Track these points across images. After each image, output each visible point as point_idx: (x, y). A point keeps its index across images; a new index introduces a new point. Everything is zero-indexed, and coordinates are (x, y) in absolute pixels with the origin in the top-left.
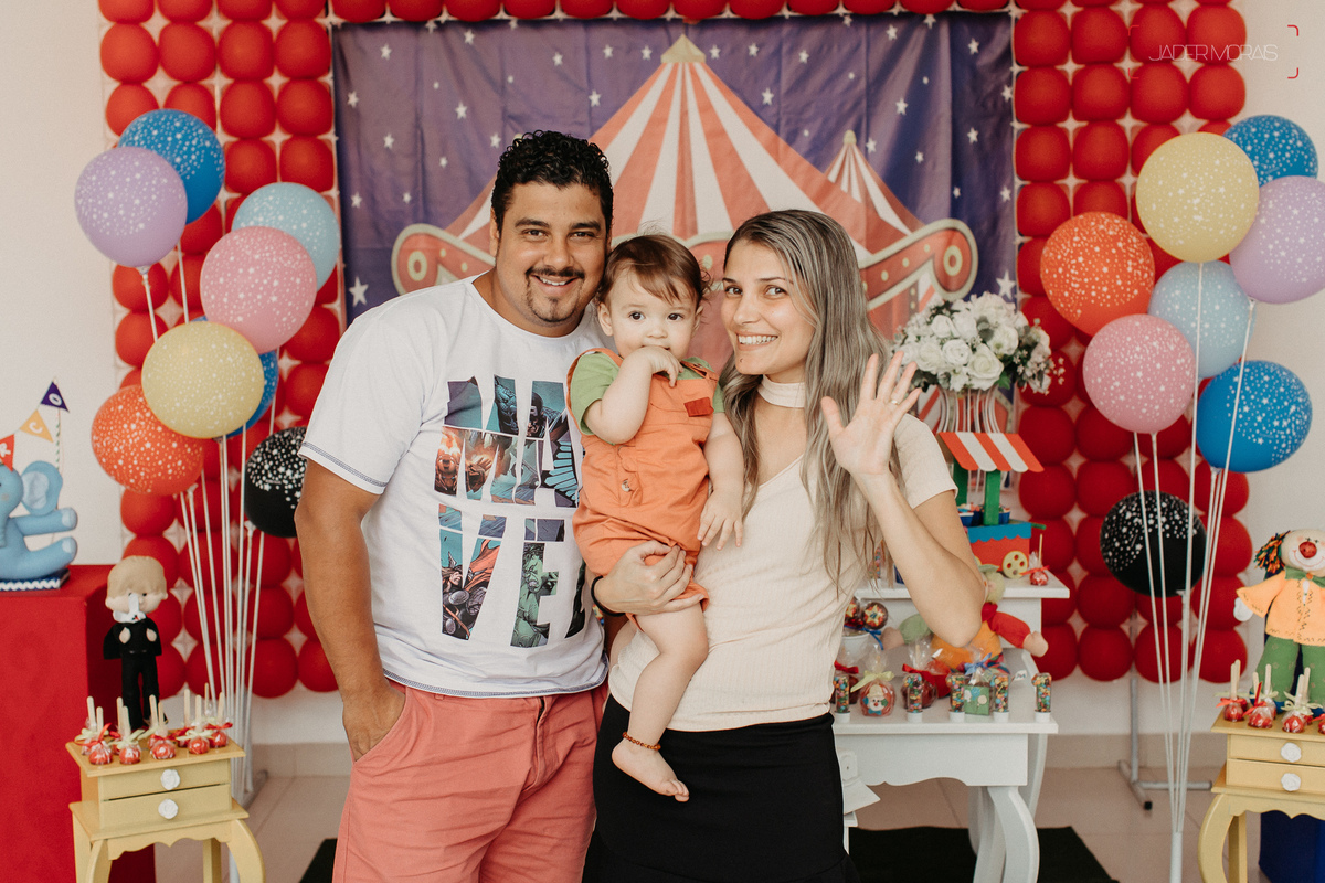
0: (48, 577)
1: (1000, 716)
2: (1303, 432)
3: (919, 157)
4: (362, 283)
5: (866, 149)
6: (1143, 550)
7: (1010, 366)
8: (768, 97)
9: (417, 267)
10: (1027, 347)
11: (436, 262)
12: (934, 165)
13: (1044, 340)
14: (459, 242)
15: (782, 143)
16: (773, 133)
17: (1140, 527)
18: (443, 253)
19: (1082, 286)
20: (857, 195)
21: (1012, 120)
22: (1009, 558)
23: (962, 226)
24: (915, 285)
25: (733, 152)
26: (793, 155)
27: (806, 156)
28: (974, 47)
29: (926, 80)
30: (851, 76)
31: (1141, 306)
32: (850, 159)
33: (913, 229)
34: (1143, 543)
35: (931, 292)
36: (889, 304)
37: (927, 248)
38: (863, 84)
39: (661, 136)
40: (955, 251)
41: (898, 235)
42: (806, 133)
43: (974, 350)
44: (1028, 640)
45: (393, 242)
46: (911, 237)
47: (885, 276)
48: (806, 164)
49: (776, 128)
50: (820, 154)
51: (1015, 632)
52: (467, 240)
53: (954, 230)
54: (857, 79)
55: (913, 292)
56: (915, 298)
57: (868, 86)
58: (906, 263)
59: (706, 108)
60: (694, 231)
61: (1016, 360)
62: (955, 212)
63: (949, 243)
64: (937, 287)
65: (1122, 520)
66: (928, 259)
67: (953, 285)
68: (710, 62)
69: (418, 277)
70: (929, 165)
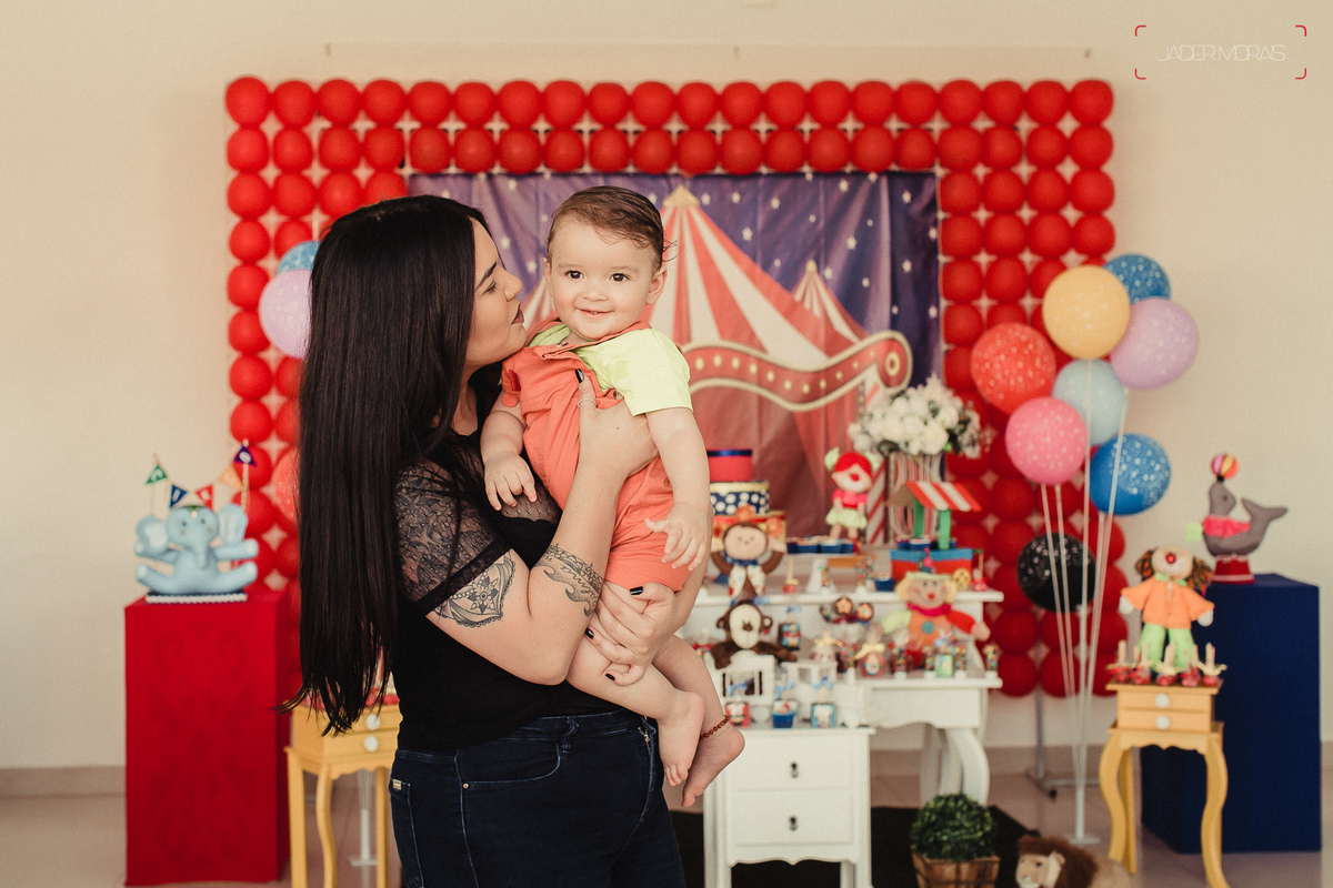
0: (239, 591)
1: (960, 674)
2: (1165, 485)
3: (866, 283)
5: (824, 276)
6: (1051, 576)
7: (953, 437)
8: (747, 234)
10: (964, 422)
12: (877, 288)
13: (975, 418)
15: (758, 270)
16: (751, 261)
17: (1047, 558)
19: (1004, 376)
20: (817, 312)
21: (936, 253)
22: (957, 574)
23: (899, 337)
24: (863, 383)
25: (719, 277)
26: (768, 280)
27: (778, 280)
28: (907, 197)
29: (870, 223)
30: (813, 219)
31: (1046, 391)
32: (812, 284)
33: (861, 337)
34: (1050, 569)
35: (875, 389)
36: (841, 400)
37: (872, 354)
38: (822, 224)
40: (894, 356)
41: (850, 344)
42: (777, 263)
43: (926, 423)
44: (975, 629)
46: (859, 345)
47: (839, 376)
48: (777, 288)
49: (754, 258)
50: (789, 279)
51: (965, 623)
53: (893, 340)
54: (818, 221)
55: (861, 388)
56: (863, 394)
57: (826, 226)
58: (855, 365)
59: (698, 242)
60: (689, 339)
61: (957, 431)
62: (894, 324)
63: (889, 349)
64: (881, 384)
65: (1034, 553)
66: (873, 363)
67: (893, 382)
68: (703, 208)
70: (873, 290)
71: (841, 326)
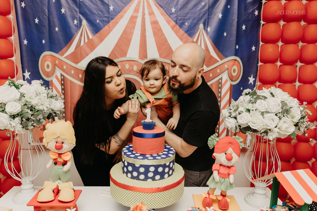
3: (225, 34)
4: (28, 72)
5: (207, 30)
8: (173, 10)
9: (48, 66)
11: (55, 65)
12: (230, 37)
14: (62, 58)
15: (178, 27)
16: (175, 23)
18: (57, 62)
20: (203, 46)
23: (238, 59)
24: (221, 79)
25: (160, 30)
26: (182, 32)
27: (186, 32)
29: (229, 7)
30: (203, 4)
32: (201, 33)
33: (221, 60)
35: (226, 81)
36: (212, 85)
37: (226, 66)
38: (207, 7)
39: (135, 23)
40: (235, 67)
41: (217, 61)
42: (186, 24)
45: (39, 58)
46: (221, 62)
47: (211, 75)
48: (186, 35)
49: (176, 22)
50: (191, 32)
52: (65, 57)
53: (236, 60)
54: (205, 5)
55: (220, 81)
56: (221, 83)
57: (209, 8)
58: (218, 71)
59: (151, 13)
60: (146, 58)
63: (234, 65)
64: (229, 79)
66: (227, 70)
67: (234, 79)
69: (48, 70)
71: (213, 54)
